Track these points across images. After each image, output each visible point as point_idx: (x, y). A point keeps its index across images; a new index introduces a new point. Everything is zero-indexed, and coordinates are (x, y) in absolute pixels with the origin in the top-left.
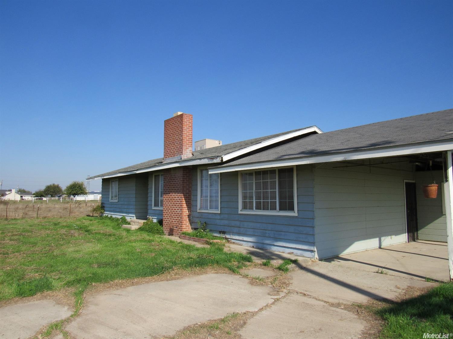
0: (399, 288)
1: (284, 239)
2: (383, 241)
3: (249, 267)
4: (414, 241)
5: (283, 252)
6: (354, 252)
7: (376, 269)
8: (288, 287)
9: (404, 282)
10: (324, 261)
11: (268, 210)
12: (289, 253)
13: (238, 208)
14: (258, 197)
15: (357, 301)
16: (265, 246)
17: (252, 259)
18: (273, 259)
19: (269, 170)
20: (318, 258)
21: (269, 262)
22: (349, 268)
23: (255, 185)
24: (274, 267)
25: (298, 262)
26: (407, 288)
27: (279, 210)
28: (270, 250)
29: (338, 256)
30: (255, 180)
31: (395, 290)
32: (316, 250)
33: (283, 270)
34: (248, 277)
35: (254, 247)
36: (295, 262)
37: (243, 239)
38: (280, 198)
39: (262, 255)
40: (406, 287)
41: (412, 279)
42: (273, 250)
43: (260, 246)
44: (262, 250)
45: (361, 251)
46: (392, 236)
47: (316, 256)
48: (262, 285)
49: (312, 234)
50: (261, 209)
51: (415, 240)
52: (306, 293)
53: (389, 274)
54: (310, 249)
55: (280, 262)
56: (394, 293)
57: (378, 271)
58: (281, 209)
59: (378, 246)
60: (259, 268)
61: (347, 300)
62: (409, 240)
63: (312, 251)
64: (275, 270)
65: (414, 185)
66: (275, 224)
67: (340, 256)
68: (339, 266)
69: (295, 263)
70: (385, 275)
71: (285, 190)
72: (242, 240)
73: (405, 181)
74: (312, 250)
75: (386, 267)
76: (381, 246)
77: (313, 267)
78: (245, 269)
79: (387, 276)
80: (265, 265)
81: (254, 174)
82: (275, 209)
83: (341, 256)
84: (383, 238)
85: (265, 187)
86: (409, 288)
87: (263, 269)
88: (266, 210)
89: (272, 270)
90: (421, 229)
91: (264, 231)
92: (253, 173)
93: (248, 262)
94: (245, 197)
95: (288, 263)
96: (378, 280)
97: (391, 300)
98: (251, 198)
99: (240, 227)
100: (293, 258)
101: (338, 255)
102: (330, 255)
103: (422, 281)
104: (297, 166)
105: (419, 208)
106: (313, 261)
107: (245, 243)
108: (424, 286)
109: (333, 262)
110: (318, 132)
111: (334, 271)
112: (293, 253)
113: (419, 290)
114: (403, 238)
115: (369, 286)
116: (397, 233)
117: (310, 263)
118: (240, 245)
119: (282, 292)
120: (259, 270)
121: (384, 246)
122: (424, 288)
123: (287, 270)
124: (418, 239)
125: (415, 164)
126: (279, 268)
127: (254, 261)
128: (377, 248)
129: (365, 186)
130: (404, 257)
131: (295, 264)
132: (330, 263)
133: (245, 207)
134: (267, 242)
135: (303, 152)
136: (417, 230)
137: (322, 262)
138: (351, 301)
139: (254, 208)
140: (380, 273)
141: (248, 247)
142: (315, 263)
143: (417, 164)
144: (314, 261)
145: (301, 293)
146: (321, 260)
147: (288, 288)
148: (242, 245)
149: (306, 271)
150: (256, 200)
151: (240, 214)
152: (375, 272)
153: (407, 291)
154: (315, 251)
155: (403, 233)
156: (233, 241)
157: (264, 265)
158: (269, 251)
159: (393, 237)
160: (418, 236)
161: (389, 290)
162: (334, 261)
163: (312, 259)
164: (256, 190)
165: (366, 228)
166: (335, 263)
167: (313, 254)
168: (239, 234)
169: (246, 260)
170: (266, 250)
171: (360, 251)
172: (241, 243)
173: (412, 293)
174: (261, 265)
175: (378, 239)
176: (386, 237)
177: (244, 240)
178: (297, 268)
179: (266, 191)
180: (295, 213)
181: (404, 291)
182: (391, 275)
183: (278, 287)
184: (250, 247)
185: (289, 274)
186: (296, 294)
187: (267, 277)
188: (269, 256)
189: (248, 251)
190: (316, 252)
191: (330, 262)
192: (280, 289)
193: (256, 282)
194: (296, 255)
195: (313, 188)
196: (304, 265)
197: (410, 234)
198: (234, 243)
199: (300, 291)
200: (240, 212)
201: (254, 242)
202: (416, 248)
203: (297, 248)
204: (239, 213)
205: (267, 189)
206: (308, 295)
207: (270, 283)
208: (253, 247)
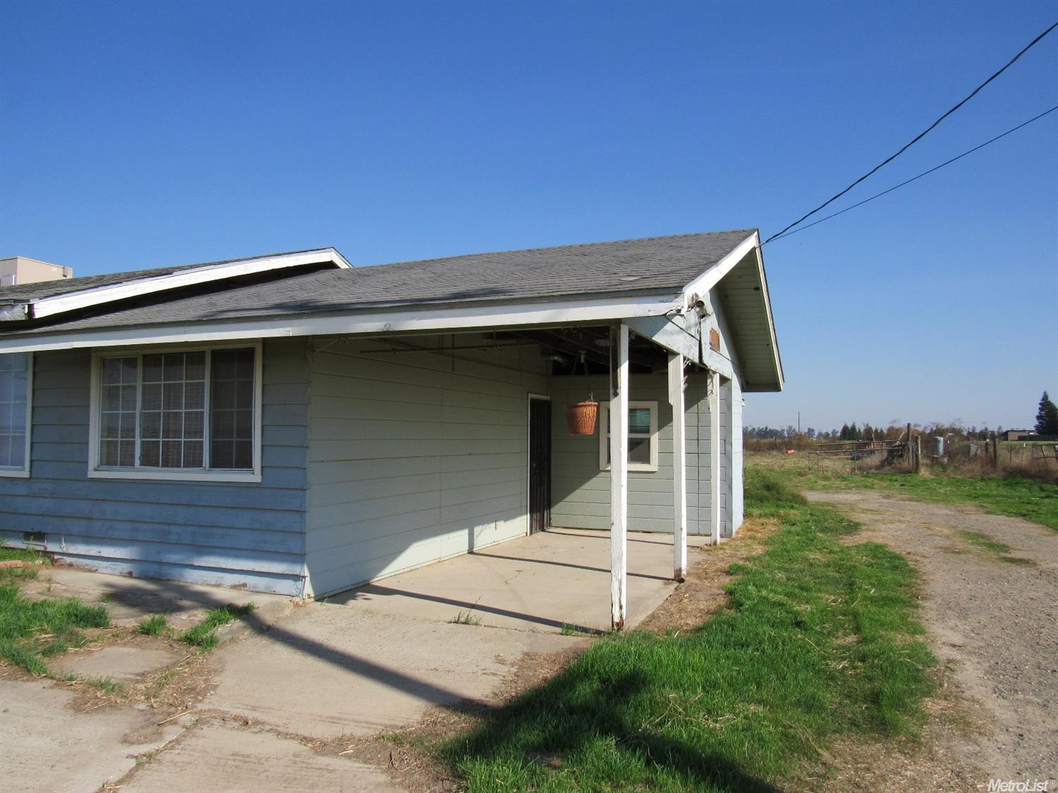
0: (502, 662)
1: (220, 547)
2: (477, 537)
3: (93, 644)
4: (543, 530)
5: (218, 585)
6: (409, 569)
7: (454, 611)
8: (201, 701)
9: (517, 642)
10: (327, 602)
11: (180, 466)
12: (234, 587)
13: (87, 462)
14: (149, 431)
15: (393, 723)
16: (166, 569)
17: (110, 615)
18: (180, 609)
19: (186, 353)
20: (312, 595)
21: (163, 623)
22: (389, 616)
23: (144, 394)
24: (175, 638)
25: (255, 611)
26: (523, 660)
27: (210, 467)
28: (180, 581)
29: (369, 584)
30: (144, 380)
31: (494, 667)
32: (306, 573)
33: (199, 644)
34: (71, 685)
35: (134, 575)
36: (244, 613)
37: (100, 552)
38: (215, 433)
39: (150, 598)
40: (520, 656)
41: (534, 632)
42: (190, 580)
43: (153, 571)
44: (153, 583)
45: (427, 564)
46: (498, 523)
47: (308, 589)
48: (113, 706)
49: (299, 530)
50: (157, 465)
51: (545, 528)
52: (251, 715)
53: (482, 624)
54: (291, 573)
55: (200, 615)
56: (491, 677)
57: (459, 619)
58: (217, 463)
59: (467, 549)
60: (125, 645)
61: (367, 723)
62: (533, 529)
63: (297, 578)
64: (175, 645)
65: (547, 404)
66: (196, 506)
67: (374, 584)
68: (366, 612)
69: (245, 616)
70: (474, 626)
71: (229, 410)
72: (98, 555)
73: (530, 395)
74: (297, 575)
75: (479, 603)
76: (473, 548)
77: (293, 623)
78: (76, 652)
79: (481, 629)
80: (146, 631)
81: (140, 363)
82: (200, 464)
83: (376, 581)
84: (477, 530)
85: (172, 400)
86: (526, 657)
87: (138, 645)
88: (173, 466)
89: (165, 648)
90: (557, 503)
91: (166, 527)
92: (137, 358)
93: (91, 626)
94: (108, 430)
95: (219, 621)
96: (455, 645)
97: (482, 701)
98: (129, 432)
99: (90, 519)
100: (241, 600)
101: (369, 580)
102: (345, 582)
103: (554, 635)
104: (266, 342)
105: (555, 458)
106: (297, 605)
107: (106, 564)
108: (560, 649)
109: (352, 603)
110: (339, 265)
111: (349, 628)
112: (244, 585)
113: (548, 661)
114: (522, 523)
115: (433, 668)
116: (508, 515)
117: (287, 612)
118: (90, 571)
119: (175, 723)
120: (126, 650)
121: (479, 548)
122: (557, 654)
123: (212, 642)
124: (550, 525)
125: (552, 358)
126: (190, 640)
127: (113, 622)
128: (464, 553)
129: (442, 405)
130: (520, 571)
131: (243, 619)
132: (342, 606)
133: (108, 460)
134: (174, 558)
135: (281, 304)
136: (549, 507)
137: (324, 603)
138: (379, 721)
139: (137, 462)
140: (463, 623)
141: (114, 575)
142: (302, 610)
143: (556, 358)
144: (301, 603)
145: (235, 719)
146: (319, 599)
147: (200, 706)
148: (96, 571)
149: (271, 638)
150: (143, 436)
151: (93, 480)
152: (450, 622)
153: (521, 667)
154: (304, 577)
155: (521, 515)
156: (68, 560)
157: (143, 633)
158: (176, 583)
159: (501, 524)
160: (550, 519)
161: (480, 672)
162: (354, 598)
163: (296, 599)
164: (144, 407)
165: (440, 507)
166: (359, 604)
167: (299, 584)
168: (88, 539)
169: (87, 622)
170: (169, 580)
171: (424, 565)
172: (93, 567)
173: (531, 674)
174: (134, 632)
175: (466, 532)
176: (485, 526)
177: (103, 554)
178: (247, 633)
179: (176, 412)
180: (253, 473)
181: (514, 670)
182: (488, 626)
183: (165, 708)
184: (121, 575)
185: (217, 653)
186: (217, 723)
187: (143, 674)
188: (170, 601)
189: (109, 590)
190: (308, 579)
191: (343, 602)
192: (169, 714)
193: (96, 697)
194: (252, 589)
195: (306, 405)
196: (269, 618)
197: (535, 515)
198: (71, 565)
199: (235, 712)
200: (92, 474)
201: (133, 560)
202: (546, 547)
203: (257, 570)
204: (89, 476)
205: (178, 406)
206: (257, 722)
207: (143, 697)
208: (130, 575)
